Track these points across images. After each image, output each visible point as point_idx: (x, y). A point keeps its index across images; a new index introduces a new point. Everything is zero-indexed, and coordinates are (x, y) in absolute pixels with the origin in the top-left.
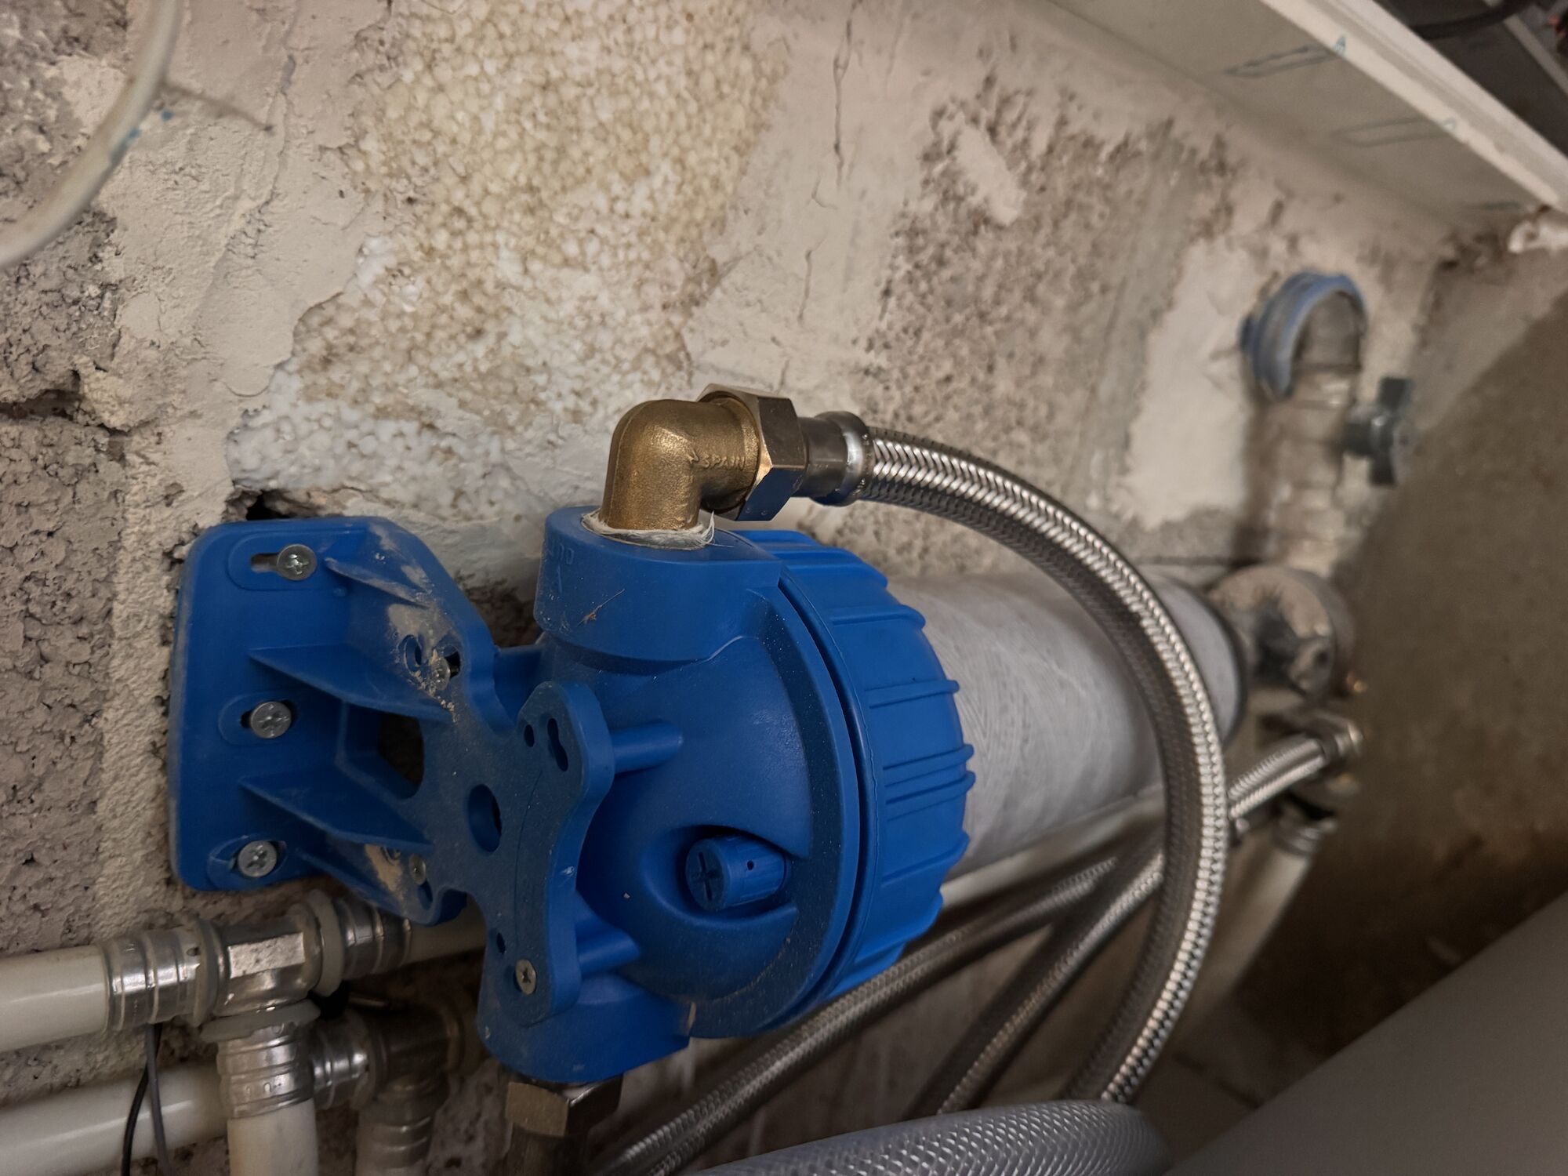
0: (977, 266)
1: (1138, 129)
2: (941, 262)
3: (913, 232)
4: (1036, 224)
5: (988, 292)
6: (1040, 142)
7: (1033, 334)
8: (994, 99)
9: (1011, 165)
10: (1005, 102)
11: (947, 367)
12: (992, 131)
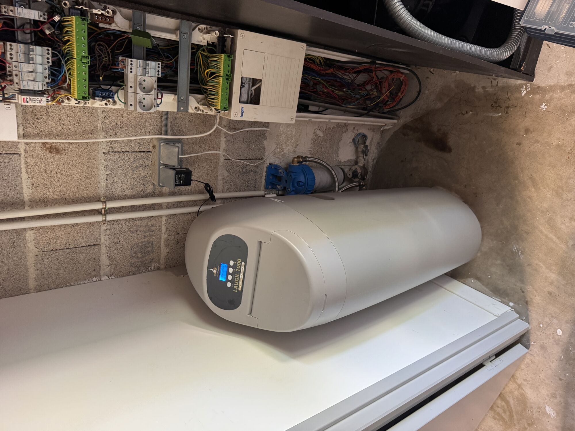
0: (319, 140)
1: (335, 125)
2: (316, 141)
3: (313, 139)
4: (325, 136)
5: (321, 142)
6: (324, 129)
7: (326, 145)
8: (319, 127)
9: (322, 132)
10: (321, 127)
11: (317, 149)
12: (320, 130)
